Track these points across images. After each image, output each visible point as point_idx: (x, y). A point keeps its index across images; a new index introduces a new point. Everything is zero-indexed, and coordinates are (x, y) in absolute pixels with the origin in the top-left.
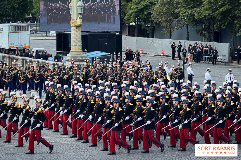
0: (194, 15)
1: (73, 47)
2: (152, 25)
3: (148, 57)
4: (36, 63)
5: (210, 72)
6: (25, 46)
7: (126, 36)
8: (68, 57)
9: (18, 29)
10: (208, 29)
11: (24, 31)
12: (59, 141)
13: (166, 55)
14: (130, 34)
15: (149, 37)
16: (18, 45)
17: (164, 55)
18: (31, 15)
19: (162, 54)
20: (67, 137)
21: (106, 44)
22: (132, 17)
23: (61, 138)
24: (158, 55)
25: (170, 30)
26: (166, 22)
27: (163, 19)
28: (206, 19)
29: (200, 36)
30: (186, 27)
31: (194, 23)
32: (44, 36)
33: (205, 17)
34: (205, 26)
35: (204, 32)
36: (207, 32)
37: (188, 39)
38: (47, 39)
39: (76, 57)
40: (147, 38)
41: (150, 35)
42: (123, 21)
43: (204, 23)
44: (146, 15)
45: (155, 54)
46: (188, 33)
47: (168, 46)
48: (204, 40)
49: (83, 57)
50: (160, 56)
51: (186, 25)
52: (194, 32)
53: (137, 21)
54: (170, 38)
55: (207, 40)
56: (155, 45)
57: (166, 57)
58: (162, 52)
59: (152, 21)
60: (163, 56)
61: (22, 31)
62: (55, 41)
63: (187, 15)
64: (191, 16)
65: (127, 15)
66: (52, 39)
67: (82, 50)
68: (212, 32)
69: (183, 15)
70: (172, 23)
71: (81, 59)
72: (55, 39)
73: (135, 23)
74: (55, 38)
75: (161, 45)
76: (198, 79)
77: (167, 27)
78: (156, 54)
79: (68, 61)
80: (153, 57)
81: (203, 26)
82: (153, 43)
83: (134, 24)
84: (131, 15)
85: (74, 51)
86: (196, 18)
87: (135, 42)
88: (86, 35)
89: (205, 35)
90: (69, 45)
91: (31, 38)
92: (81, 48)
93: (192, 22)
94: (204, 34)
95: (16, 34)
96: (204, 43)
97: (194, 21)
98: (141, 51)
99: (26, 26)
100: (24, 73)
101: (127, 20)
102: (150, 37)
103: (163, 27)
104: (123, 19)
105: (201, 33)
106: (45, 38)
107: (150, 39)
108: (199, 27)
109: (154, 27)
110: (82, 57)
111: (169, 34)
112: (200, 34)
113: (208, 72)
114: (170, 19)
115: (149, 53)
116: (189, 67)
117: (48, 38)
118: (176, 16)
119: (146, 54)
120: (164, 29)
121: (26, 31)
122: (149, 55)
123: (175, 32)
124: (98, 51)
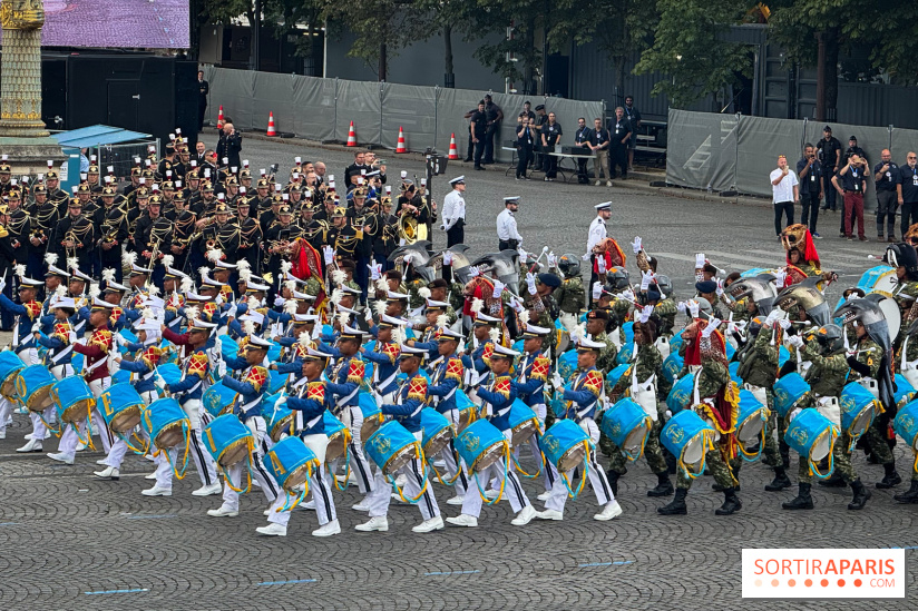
1: (8, 109)
2: (314, 26)
3: (295, 149)
7: (216, 65)
10: (524, 46)
13: (367, 140)
14: (229, 60)
15: (300, 72)
17: (360, 141)
19: (351, 139)
21: (138, 97)
24: (336, 142)
25: (384, 47)
26: (369, 15)
28: (517, 8)
29: (496, 70)
30: (443, 35)
31: (475, 23)
34: (513, 33)
35: (512, 57)
36: (521, 57)
37: (450, 83)
39: (19, 148)
40: (293, 76)
41: (306, 64)
42: (203, 9)
43: (510, 24)
45: (324, 136)
46: (450, 58)
47: (374, 108)
48: (511, 88)
49: (47, 147)
50: (345, 143)
51: (442, 30)
52: (473, 56)
53: (258, 11)
54: (383, 77)
55: (522, 88)
56: (327, 102)
58: (351, 129)
59: (314, 12)
60: (356, 144)
67: (43, 119)
68: (539, 58)
70: (389, 18)
71: (38, 154)
73: (250, 15)
75: (348, 104)
76: (487, 238)
77: (369, 34)
78: (328, 138)
80: (315, 150)
81: (509, 35)
82: (317, 96)
83: (243, 20)
85: (12, 123)
86: (480, 1)
87: (250, 90)
88: (61, 63)
89: (513, 70)
92: (39, 115)
93: (465, 16)
94: (512, 62)
96: (511, 101)
97: (472, 14)
98: (273, 124)
101: (219, 6)
102: (306, 70)
103: (356, 36)
105: (501, 61)
107: (308, 80)
108: (493, 39)
109: (321, 33)
110: (42, 148)
111: (377, 62)
112: (494, 65)
113: (507, 211)
114: (383, 5)
115: (304, 134)
116: (455, 193)
119: (292, 136)
120: (359, 43)
122: (303, 141)
123: (400, 55)
124: (105, 123)
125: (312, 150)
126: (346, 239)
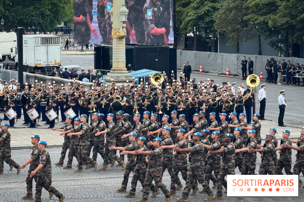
0: (267, 23)
1: (115, 64)
2: (215, 36)
3: (209, 76)
4: (69, 84)
5: (284, 95)
6: (56, 63)
7: (182, 49)
8: (109, 76)
9: (46, 41)
10: (285, 41)
11: (54, 43)
12: (96, 183)
13: (233, 73)
14: (187, 48)
15: (210, 51)
16: (46, 61)
18: (63, 24)
19: (227, 73)
20: (106, 178)
21: (157, 60)
22: (188, 25)
23: (99, 179)
24: (223, 74)
25: (238, 42)
26: (233, 32)
27: (229, 28)
28: (283, 28)
29: (276, 49)
30: (258, 38)
31: (268, 34)
32: (79, 50)
33: (282, 25)
34: (281, 37)
35: (281, 45)
36: (284, 44)
37: (260, 54)
38: (83, 55)
39: (118, 77)
40: (208, 53)
41: (212, 48)
42: (178, 31)
43: (280, 34)
44: (207, 23)
46: (260, 45)
47: (235, 62)
48: (281, 55)
49: (128, 76)
50: (225, 74)
51: (257, 36)
52: (268, 45)
53: (196, 31)
54: (238, 52)
55: (285, 55)
56: (219, 61)
57: (232, 76)
58: (227, 70)
59: (215, 31)
60: (229, 75)
61: (52, 43)
62: (93, 56)
63: (259, 23)
64: (264, 24)
65: (183, 24)
66: (90, 54)
67: (126, 67)
68: (290, 45)
69: (254, 24)
70: (239, 33)
71: (125, 79)
72: (93, 54)
73: (193, 33)
74: (93, 52)
75: (226, 61)
77: (233, 38)
78: (220, 73)
79: (109, 82)
80: (216, 77)
81: (280, 37)
82: (216, 58)
83: (191, 34)
84: (188, 23)
85: (116, 69)
86: (270, 26)
87: (194, 57)
88: (132, 49)
89: (281, 49)
90: (110, 61)
91: (62, 52)
92: (125, 66)
93: (265, 31)
95: (43, 48)
97: (267, 31)
98: (201, 68)
99: (56, 38)
100: (54, 97)
101: (183, 30)
102: (212, 51)
103: (229, 39)
104: (177, 28)
105: (277, 46)
106: (80, 53)
107: (213, 54)
108: (274, 39)
109: (217, 38)
110: (126, 77)
111: (236, 48)
112: (275, 47)
113: (281, 95)
114: (238, 28)
115: (212, 72)
116: (263, 89)
117: (84, 53)
118: (245, 24)
119: (208, 72)
120: (230, 41)
121: (56, 43)
122: (211, 74)
123: (244, 45)
124: (146, 68)
125: (214, 77)
126: (227, 105)
